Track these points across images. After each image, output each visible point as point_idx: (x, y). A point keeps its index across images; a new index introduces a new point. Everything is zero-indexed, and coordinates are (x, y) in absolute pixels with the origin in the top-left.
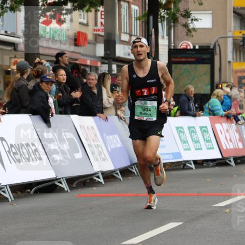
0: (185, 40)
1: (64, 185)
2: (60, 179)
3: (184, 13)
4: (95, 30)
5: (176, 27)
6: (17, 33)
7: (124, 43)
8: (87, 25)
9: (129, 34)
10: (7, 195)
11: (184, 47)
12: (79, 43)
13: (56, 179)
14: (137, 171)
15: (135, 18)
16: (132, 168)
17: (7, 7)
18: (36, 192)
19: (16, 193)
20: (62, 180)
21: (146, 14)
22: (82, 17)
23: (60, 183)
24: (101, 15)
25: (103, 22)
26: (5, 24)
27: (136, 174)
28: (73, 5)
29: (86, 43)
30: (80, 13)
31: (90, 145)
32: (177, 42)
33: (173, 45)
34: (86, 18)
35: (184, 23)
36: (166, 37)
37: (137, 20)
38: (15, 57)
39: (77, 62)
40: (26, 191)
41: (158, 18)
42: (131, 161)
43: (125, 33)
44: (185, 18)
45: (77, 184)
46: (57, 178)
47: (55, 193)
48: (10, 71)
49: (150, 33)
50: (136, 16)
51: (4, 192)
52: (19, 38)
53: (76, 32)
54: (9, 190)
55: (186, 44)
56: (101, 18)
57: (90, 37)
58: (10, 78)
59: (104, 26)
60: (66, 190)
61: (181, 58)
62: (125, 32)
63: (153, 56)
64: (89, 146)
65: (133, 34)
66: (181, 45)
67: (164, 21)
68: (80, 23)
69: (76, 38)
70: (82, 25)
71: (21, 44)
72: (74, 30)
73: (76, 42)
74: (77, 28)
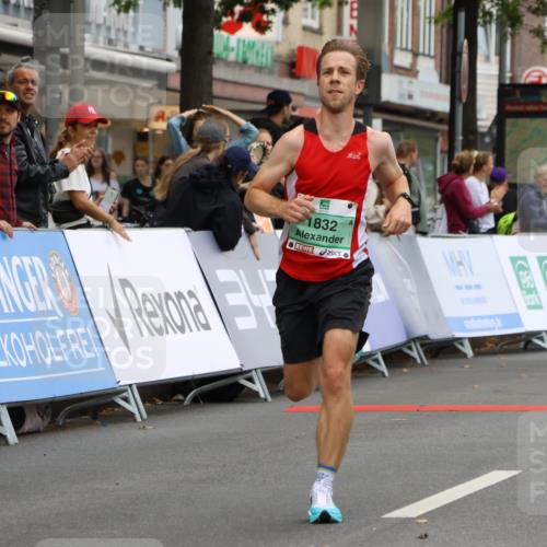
0: (536, 64)
1: (260, 386)
2: (250, 371)
3: (535, 6)
5: (517, 38)
6: (164, 50)
7: (401, 71)
8: (319, 32)
9: (412, 51)
10: (131, 408)
11: (533, 79)
12: (300, 70)
13: (240, 373)
14: (422, 354)
15: (425, 18)
16: (410, 348)
18: (195, 400)
19: (151, 401)
20: (254, 373)
21: (450, 10)
22: (309, 15)
23: (251, 380)
24: (352, 9)
25: (355, 26)
27: (419, 361)
30: (305, 6)
32: (519, 69)
33: (508, 75)
34: (318, 17)
35: (536, 25)
36: (494, 59)
37: (430, 22)
39: (296, 113)
40: (175, 398)
41: (476, 17)
42: (408, 332)
43: (402, 49)
44: (538, 15)
46: (244, 369)
47: (238, 402)
48: (146, 133)
49: (458, 49)
50: (428, 15)
51: (126, 400)
52: (169, 60)
53: (295, 47)
54: (137, 396)
55: (537, 74)
56: (352, 17)
58: (147, 149)
59: (356, 33)
60: (262, 395)
61: (526, 104)
62: (404, 46)
63: (464, 100)
65: (421, 50)
66: (528, 76)
67: (490, 22)
68: (306, 29)
69: (295, 60)
70: (308, 33)
71: (173, 74)
72: (290, 44)
73: (294, 70)
74: (298, 39)
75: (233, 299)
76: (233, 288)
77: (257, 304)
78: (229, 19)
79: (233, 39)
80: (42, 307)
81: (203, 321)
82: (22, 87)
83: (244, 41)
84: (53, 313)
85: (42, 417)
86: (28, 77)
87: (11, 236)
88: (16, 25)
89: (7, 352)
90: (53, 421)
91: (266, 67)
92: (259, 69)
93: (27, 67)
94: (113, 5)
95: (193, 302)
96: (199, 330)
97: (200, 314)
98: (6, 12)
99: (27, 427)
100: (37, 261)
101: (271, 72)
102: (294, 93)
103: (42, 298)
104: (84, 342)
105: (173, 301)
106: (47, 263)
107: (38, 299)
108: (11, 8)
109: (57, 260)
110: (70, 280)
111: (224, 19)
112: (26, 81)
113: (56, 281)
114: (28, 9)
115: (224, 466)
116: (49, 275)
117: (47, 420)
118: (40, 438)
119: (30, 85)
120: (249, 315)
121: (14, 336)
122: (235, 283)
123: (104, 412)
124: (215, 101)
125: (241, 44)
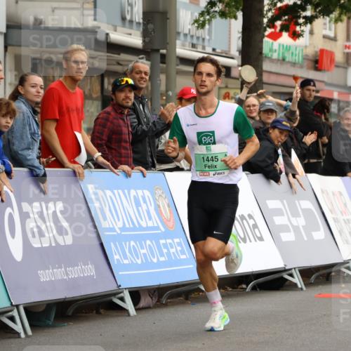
1: (297, 280)
2: (291, 269)
4: (346, 47)
6: (229, 51)
8: (334, 39)
12: (321, 66)
13: (285, 270)
17: (216, 12)
18: (254, 288)
19: (224, 289)
20: (293, 270)
22: (328, 28)
23: (291, 275)
26: (213, 38)
28: (315, 11)
29: (333, 66)
30: (325, 21)
31: (336, 220)
34: (333, 29)
38: (227, 87)
39: (319, 95)
40: (240, 287)
45: (317, 278)
46: (287, 268)
47: (283, 290)
52: (232, 58)
53: (317, 49)
57: (339, 57)
60: (299, 286)
64: (335, 222)
68: (325, 37)
69: (318, 58)
70: (326, 40)
71: (235, 67)
72: (315, 47)
73: (317, 65)
74: (320, 44)
75: (278, 220)
76: (279, 212)
77: (295, 224)
78: (273, 30)
79: (276, 44)
80: (150, 224)
81: (259, 235)
82: (138, 76)
83: (283, 46)
84: (158, 228)
85: (152, 298)
86: (142, 69)
87: (130, 176)
88: (130, 34)
89: (128, 254)
90: (158, 301)
91: (298, 63)
92: (294, 64)
93: (142, 62)
94: (194, 24)
95: (251, 222)
96: (256, 241)
97: (256, 230)
98: (124, 25)
99: (142, 304)
100: (147, 193)
101: (301, 67)
102: (317, 81)
103: (150, 218)
104: (179, 248)
105: (238, 221)
106: (153, 194)
107: (147, 219)
108: (127, 23)
109: (160, 192)
110: (169, 206)
111: (269, 31)
112: (141, 72)
113: (159, 206)
114: (139, 23)
115: (275, 333)
116: (155, 202)
117: (155, 300)
118: (151, 312)
119: (143, 75)
120: (289, 231)
121: (132, 243)
122: (280, 209)
123: (193, 295)
124: (264, 86)
125: (281, 47)
